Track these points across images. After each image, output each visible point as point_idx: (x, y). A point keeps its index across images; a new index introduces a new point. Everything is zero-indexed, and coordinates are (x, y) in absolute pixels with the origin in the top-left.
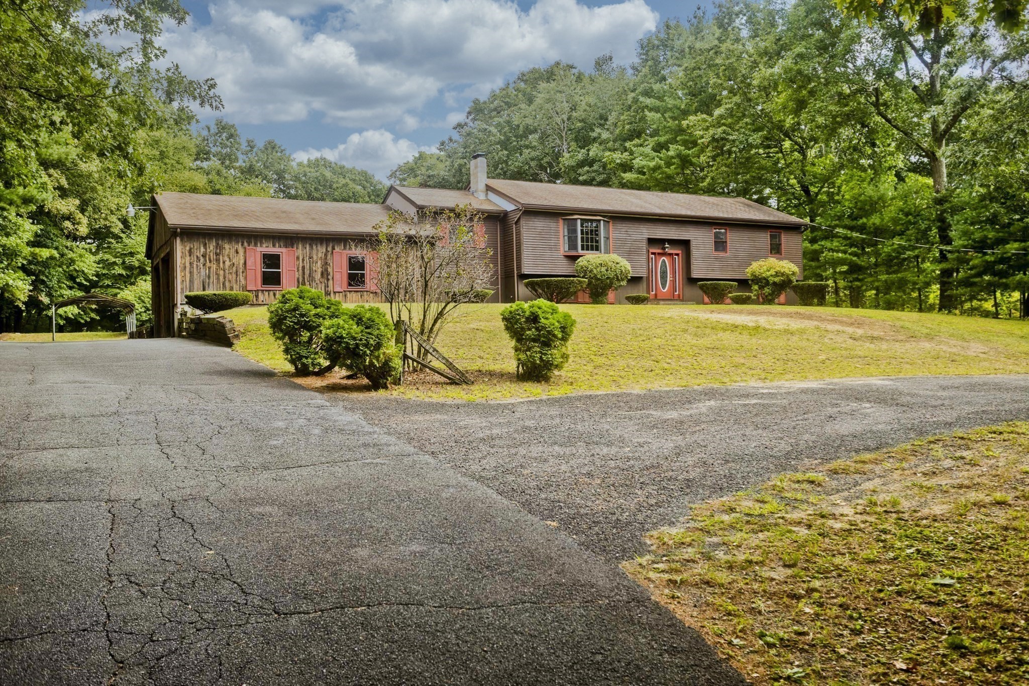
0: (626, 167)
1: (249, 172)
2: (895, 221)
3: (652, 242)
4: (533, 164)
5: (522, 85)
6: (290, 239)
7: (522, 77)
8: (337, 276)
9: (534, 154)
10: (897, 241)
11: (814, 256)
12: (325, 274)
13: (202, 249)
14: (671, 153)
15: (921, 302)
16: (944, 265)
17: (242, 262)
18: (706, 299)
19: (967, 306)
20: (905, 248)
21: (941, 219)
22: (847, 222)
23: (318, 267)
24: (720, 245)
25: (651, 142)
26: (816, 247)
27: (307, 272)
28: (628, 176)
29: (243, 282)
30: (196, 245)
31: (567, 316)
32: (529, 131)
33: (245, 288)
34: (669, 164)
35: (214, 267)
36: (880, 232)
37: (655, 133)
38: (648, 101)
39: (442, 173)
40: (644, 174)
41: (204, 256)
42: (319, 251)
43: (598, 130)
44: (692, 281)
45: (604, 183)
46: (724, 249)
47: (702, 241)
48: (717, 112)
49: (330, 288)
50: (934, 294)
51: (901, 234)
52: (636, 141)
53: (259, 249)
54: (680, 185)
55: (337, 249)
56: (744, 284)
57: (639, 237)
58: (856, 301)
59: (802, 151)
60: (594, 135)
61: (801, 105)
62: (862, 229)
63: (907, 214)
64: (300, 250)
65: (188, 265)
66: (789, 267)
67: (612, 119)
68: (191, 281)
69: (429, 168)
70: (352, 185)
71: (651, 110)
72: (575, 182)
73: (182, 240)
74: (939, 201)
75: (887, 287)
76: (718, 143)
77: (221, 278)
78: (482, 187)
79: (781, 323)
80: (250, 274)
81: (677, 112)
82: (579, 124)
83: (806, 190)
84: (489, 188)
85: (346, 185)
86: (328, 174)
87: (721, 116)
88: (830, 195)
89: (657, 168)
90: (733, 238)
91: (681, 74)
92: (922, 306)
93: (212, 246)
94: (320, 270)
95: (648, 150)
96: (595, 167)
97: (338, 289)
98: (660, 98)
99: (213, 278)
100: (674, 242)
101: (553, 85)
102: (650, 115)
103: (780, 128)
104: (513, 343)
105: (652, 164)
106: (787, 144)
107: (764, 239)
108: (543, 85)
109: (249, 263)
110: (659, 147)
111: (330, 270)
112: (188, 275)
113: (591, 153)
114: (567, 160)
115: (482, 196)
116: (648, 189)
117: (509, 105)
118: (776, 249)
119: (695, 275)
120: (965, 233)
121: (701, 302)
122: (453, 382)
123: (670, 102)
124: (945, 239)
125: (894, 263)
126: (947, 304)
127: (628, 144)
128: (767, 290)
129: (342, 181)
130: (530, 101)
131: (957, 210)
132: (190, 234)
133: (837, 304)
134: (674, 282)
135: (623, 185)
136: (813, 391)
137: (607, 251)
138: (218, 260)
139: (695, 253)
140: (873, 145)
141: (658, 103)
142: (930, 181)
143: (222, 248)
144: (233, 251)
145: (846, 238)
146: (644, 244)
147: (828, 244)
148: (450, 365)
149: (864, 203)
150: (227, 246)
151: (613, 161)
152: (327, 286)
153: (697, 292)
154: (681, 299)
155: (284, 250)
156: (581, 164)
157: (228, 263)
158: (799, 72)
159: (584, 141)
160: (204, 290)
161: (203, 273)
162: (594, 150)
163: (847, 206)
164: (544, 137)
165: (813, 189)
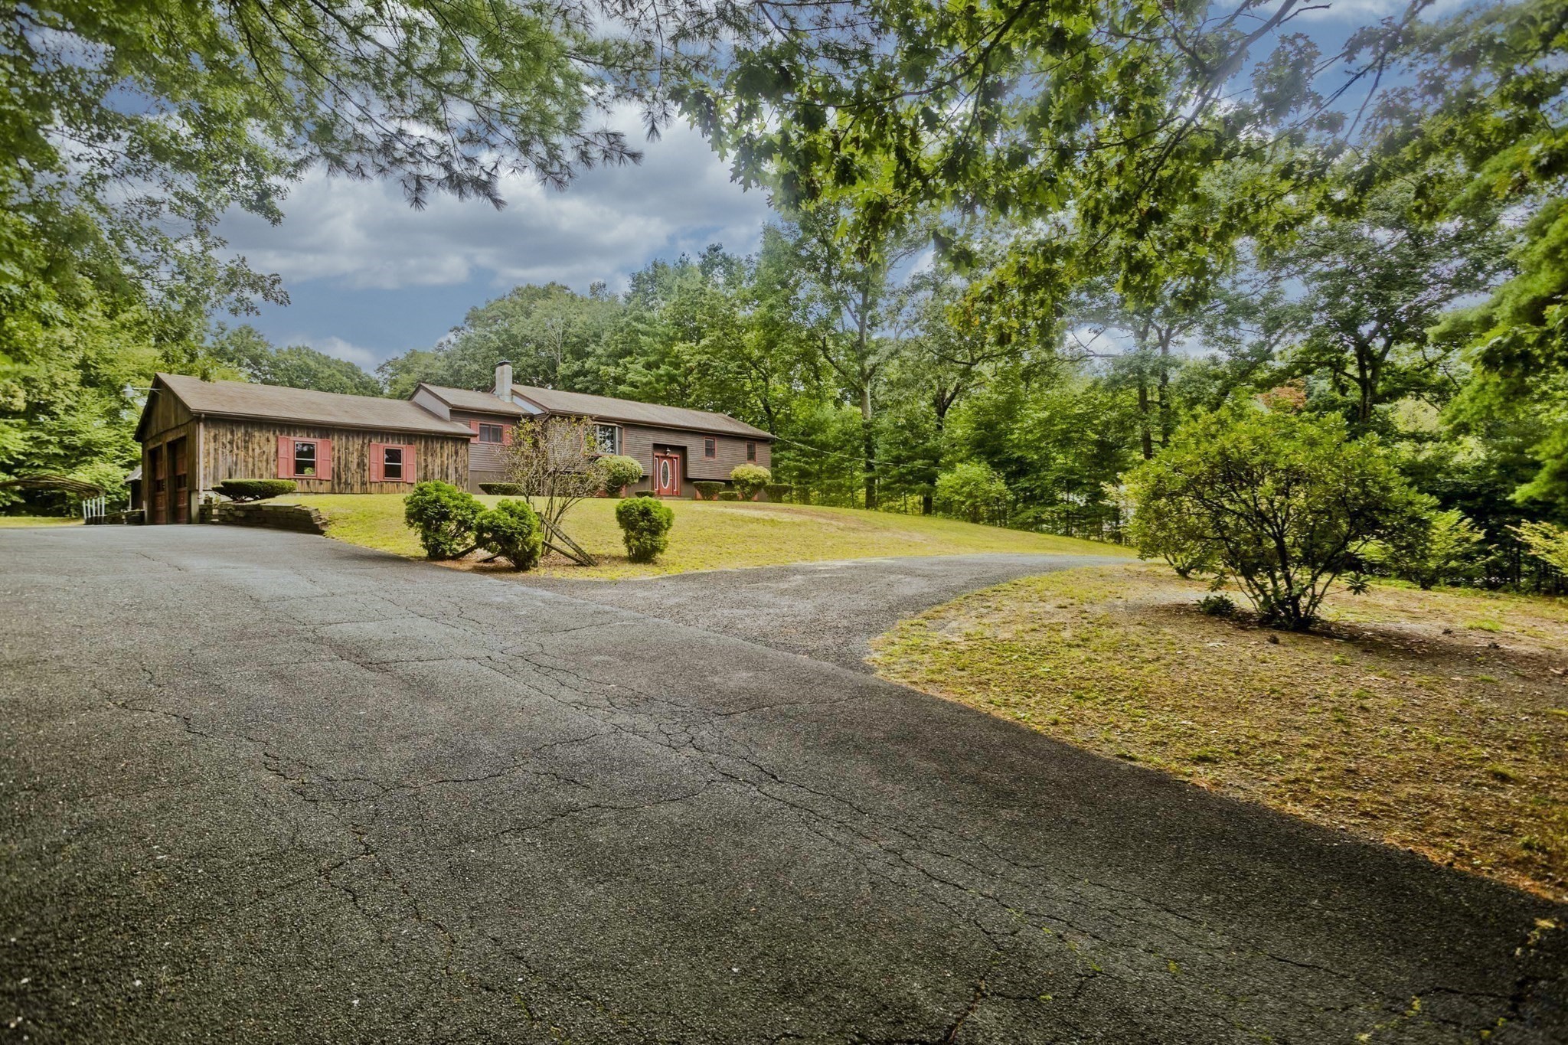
0: (619, 381)
1: (220, 354)
2: (836, 438)
3: (657, 447)
4: (530, 370)
5: (516, 298)
6: (325, 430)
7: (518, 291)
8: (374, 467)
9: (531, 361)
10: (839, 454)
11: (774, 463)
12: (361, 465)
13: (229, 436)
14: (661, 372)
15: (853, 500)
16: (870, 475)
17: (273, 450)
18: (699, 495)
19: (885, 505)
20: (843, 460)
21: (868, 439)
22: (800, 437)
23: (354, 459)
24: (710, 451)
25: (642, 360)
26: (777, 456)
27: (343, 462)
28: (622, 388)
29: (274, 470)
30: (222, 431)
31: (669, 511)
32: (526, 339)
33: (276, 476)
34: (658, 381)
35: (242, 454)
36: (824, 446)
37: (645, 353)
38: (640, 326)
39: (441, 372)
40: (637, 387)
41: (231, 443)
42: (356, 443)
43: (593, 346)
44: (687, 480)
45: (599, 392)
46: (713, 456)
47: (695, 447)
48: (703, 342)
49: (366, 478)
50: (862, 495)
51: (841, 448)
52: (628, 359)
53: (292, 438)
54: (662, 398)
55: (374, 442)
56: (729, 484)
57: (643, 442)
58: (805, 498)
59: (765, 380)
60: (589, 349)
61: (771, 344)
62: (812, 443)
63: (845, 434)
64: (336, 442)
65: (212, 451)
66: (764, 472)
67: (606, 336)
68: (216, 468)
69: (427, 367)
70: (338, 375)
71: (643, 334)
72: (571, 389)
73: (205, 426)
74: (866, 426)
75: (829, 489)
76: (704, 369)
77: (250, 466)
78: (508, 391)
79: (786, 517)
80: (282, 463)
81: (665, 338)
82: (575, 339)
83: (767, 408)
84: (514, 393)
85: (333, 375)
86: (312, 364)
87: (706, 346)
88: (788, 416)
89: (649, 383)
90: (718, 445)
91: (671, 308)
92: (855, 505)
93: (240, 433)
94: (356, 461)
95: (639, 367)
96: (589, 378)
97: (374, 479)
98: (650, 325)
99: (241, 465)
100: (674, 448)
101: (550, 302)
102: (643, 339)
103: (749, 359)
104: (622, 533)
105: (645, 380)
106: (754, 372)
107: (742, 448)
108: (540, 302)
109: (281, 452)
110: (649, 366)
111: (366, 461)
112: (212, 462)
113: (587, 366)
114: (562, 369)
115: (508, 400)
116: (639, 400)
117: (507, 316)
118: (751, 457)
119: (690, 476)
120: (886, 451)
121: (695, 498)
122: (581, 564)
123: (660, 329)
124: (870, 453)
125: (836, 470)
126: (871, 503)
127: (621, 361)
128: (747, 490)
129: (327, 372)
130: (528, 314)
131: (879, 433)
132: (215, 420)
133: (791, 501)
134: (673, 480)
135: (615, 396)
136: (848, 567)
137: (621, 454)
138: (246, 448)
139: (690, 457)
140: (818, 379)
141: (648, 329)
142: (859, 410)
143: (251, 436)
144: (263, 439)
145: (801, 450)
146: (650, 448)
147: (785, 453)
148: (578, 550)
149: (814, 423)
150: (257, 434)
151: (607, 374)
152: (363, 476)
153: (691, 489)
154: (679, 495)
155: (319, 440)
156: (577, 374)
157: (257, 451)
158: (772, 318)
159: (579, 353)
160: (230, 477)
161: (229, 459)
162: (590, 364)
163: (800, 426)
164: (539, 346)
165: (774, 410)
